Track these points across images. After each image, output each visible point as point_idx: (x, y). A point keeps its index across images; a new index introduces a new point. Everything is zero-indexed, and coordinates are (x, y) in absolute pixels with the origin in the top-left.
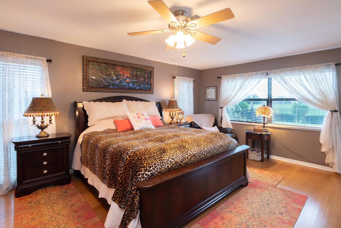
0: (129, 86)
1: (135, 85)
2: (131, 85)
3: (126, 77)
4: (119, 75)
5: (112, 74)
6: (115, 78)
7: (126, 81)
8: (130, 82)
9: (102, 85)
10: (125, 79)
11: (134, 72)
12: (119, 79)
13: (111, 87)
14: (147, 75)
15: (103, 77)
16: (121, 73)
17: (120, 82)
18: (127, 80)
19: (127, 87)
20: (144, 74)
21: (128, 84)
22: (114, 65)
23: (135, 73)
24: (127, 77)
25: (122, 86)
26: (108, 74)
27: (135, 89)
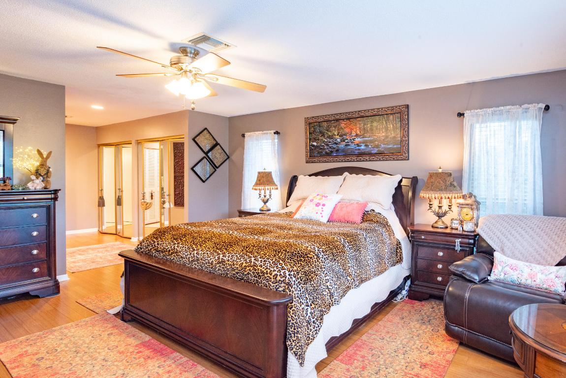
0: (359, 149)
1: (370, 147)
2: (363, 147)
3: (354, 136)
4: (344, 135)
5: (335, 135)
6: (339, 140)
7: (354, 142)
8: (360, 143)
9: (324, 153)
10: (354, 139)
11: (367, 124)
12: (345, 141)
13: (335, 154)
14: (393, 125)
15: (324, 141)
16: (347, 130)
17: (346, 145)
18: (356, 139)
19: (357, 152)
20: (386, 123)
21: (358, 146)
22: (337, 120)
23: (369, 125)
24: (357, 135)
25: (349, 151)
26: (330, 136)
27: (370, 154)
